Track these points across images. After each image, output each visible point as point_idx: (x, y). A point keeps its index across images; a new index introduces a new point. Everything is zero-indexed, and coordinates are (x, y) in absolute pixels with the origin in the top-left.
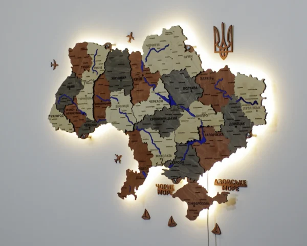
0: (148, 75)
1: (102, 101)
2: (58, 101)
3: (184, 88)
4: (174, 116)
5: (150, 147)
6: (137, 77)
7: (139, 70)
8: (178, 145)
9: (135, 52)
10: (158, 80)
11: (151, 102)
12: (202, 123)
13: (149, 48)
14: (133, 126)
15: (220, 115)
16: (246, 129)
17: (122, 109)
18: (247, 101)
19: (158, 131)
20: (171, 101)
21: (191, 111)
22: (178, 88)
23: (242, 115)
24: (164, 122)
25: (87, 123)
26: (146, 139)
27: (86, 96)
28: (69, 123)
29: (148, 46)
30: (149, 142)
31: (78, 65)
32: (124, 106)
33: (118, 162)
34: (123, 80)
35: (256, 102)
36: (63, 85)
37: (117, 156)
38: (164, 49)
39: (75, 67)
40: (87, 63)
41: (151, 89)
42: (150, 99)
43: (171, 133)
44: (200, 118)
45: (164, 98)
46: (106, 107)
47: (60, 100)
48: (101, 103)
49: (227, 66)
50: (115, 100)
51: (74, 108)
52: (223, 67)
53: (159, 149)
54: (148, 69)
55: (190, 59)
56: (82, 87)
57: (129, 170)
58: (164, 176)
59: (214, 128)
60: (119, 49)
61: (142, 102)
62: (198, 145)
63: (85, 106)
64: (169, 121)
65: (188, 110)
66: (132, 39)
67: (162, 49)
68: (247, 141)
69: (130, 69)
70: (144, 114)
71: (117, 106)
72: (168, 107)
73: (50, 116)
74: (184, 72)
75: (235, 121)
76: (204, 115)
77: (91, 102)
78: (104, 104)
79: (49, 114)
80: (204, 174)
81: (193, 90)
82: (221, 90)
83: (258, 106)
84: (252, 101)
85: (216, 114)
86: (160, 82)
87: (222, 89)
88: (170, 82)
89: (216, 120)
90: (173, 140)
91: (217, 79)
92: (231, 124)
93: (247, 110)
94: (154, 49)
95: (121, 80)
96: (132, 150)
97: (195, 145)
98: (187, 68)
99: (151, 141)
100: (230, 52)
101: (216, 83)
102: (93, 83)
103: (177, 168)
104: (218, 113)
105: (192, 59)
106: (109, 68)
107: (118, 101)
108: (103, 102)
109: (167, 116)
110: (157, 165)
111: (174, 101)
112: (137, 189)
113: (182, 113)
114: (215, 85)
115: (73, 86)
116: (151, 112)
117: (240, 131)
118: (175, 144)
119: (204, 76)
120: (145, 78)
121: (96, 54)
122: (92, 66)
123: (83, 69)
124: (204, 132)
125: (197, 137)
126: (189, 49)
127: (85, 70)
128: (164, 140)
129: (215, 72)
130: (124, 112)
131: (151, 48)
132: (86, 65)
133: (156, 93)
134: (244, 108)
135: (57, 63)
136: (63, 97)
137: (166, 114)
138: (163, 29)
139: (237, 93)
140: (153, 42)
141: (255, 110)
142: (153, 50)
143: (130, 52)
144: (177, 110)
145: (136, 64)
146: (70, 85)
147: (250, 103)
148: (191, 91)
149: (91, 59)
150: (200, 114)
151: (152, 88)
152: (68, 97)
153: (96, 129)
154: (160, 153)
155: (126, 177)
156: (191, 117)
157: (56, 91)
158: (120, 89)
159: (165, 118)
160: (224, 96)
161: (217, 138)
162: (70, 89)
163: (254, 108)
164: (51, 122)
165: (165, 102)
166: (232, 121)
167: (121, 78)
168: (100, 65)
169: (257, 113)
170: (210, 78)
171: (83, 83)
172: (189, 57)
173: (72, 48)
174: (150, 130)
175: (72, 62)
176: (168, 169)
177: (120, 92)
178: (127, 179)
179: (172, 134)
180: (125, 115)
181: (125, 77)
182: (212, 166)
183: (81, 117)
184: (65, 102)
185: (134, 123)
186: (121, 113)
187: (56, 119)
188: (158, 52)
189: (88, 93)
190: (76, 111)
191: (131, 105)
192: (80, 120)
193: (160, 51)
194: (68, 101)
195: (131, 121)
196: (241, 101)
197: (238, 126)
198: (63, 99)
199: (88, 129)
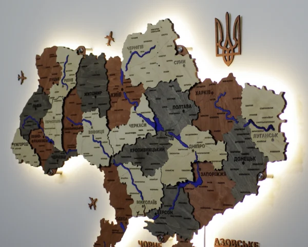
0: (128, 90)
1: (72, 125)
2: (23, 125)
3: (174, 107)
4: (161, 146)
5: (130, 189)
6: (115, 91)
7: (118, 83)
8: (166, 188)
9: (113, 57)
10: (141, 96)
11: (132, 126)
12: (197, 157)
13: (131, 52)
14: (109, 159)
15: (221, 145)
16: (258, 167)
17: (97, 136)
18: (258, 125)
19: (140, 167)
20: (156, 125)
21: (182, 139)
22: (166, 107)
23: (252, 146)
24: (148, 154)
25: (55, 154)
26: (126, 178)
27: (54, 118)
28: (33, 154)
29: (129, 48)
30: (129, 182)
31: (46, 77)
32: (98, 132)
33: (93, 207)
34: (98, 96)
35: (271, 127)
36: (29, 104)
37: (92, 199)
38: (149, 52)
39: (42, 79)
40: (56, 74)
41: (132, 109)
42: (130, 122)
43: (156, 170)
44: (195, 149)
45: (148, 120)
46: (77, 134)
47: (25, 123)
48: (71, 127)
49: (231, 75)
50: (88, 123)
51: (40, 134)
52: (226, 76)
53: (140, 192)
54: (129, 81)
55: (182, 64)
56: (50, 106)
57: (104, 219)
58: (147, 231)
59: (214, 164)
60: (94, 54)
61: (120, 126)
62: (191, 189)
63: (53, 131)
64: (155, 154)
65: (179, 138)
66: (112, 41)
67: (146, 53)
68: (258, 184)
69: (107, 81)
70: (122, 143)
71: (90, 132)
72: (153, 133)
73: (13, 144)
74: (173, 83)
75: (243, 154)
76: (199, 145)
77: (60, 126)
78: (75, 129)
79: (12, 142)
80: (199, 231)
81: (186, 110)
82: (222, 109)
83: (274, 133)
85: (216, 143)
86: (143, 98)
87: (225, 108)
88: (157, 99)
89: (216, 153)
90: (159, 180)
91: (218, 94)
92: (236, 159)
93: (259, 139)
94: (136, 52)
95: (96, 97)
96: (107, 192)
97: (188, 189)
98: (178, 78)
99: (131, 181)
100: (237, 54)
101: (217, 100)
102: (62, 101)
103: (164, 221)
104: (219, 142)
105: (184, 66)
106: (81, 81)
107: (91, 124)
108: (75, 126)
109: (151, 146)
110: (138, 215)
111: (161, 125)
113: (170, 142)
114: (216, 102)
115: (40, 105)
116: (131, 140)
117: (249, 170)
118: (162, 187)
119: (201, 89)
120: (125, 94)
121: (67, 61)
122: (62, 77)
123: (51, 82)
124: (200, 169)
125: (190, 177)
126: (181, 51)
127: (53, 83)
128: (147, 179)
129: (215, 83)
130: (98, 140)
131: (133, 51)
132: (54, 77)
133: (138, 114)
134: (255, 136)
135: (25, 76)
136: (28, 120)
137: (151, 144)
138: (148, 24)
139: (246, 113)
140: (135, 43)
141: (270, 139)
142: (136, 54)
143: (107, 58)
144: (164, 138)
145: (114, 75)
146: (37, 103)
147: (263, 128)
148: (184, 111)
149: (61, 68)
150: (194, 143)
151: (133, 107)
152: (34, 119)
153: (65, 162)
154: (143, 198)
155: (101, 229)
156: (183, 147)
157: (21, 111)
158: (94, 108)
159: (150, 150)
160: (227, 118)
161: (218, 179)
162: (36, 109)
163: (269, 135)
164: (13, 152)
165: (149, 127)
166: (238, 155)
167: (96, 94)
168: (72, 77)
169: (273, 143)
170: (209, 92)
171: (51, 101)
173: (40, 55)
174: (129, 165)
175: (39, 73)
176: (152, 221)
177: (94, 112)
178: (101, 232)
179: (158, 172)
180: (99, 144)
181: (101, 92)
182: (211, 219)
183: (49, 144)
184: (30, 126)
185: (110, 156)
186: (94, 141)
187: (20, 148)
188: (141, 57)
189: (57, 115)
190: (42, 138)
191: (107, 130)
192: (47, 150)
193: (143, 55)
194: (33, 124)
195: (106, 152)
196: (251, 125)
197: (247, 162)
198: (28, 122)
199: (56, 162)
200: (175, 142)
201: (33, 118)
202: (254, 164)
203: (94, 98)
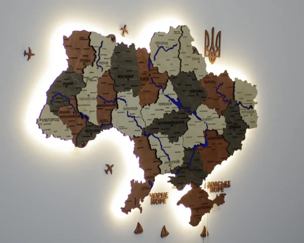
0: (155, 75)
1: (105, 103)
2: (51, 101)
3: (191, 91)
4: (182, 120)
5: (160, 154)
6: (144, 76)
7: (147, 70)
8: (187, 150)
9: (141, 48)
10: (167, 81)
11: (160, 104)
12: (207, 127)
13: (158, 46)
14: (141, 130)
15: (223, 118)
16: (242, 132)
17: (131, 112)
18: (244, 105)
19: (167, 136)
20: (178, 104)
21: (197, 114)
22: (185, 91)
23: (240, 118)
25: (88, 128)
26: (156, 145)
27: (89, 96)
28: (66, 129)
29: (157, 43)
30: (158, 148)
31: (76, 58)
32: (132, 108)
33: (109, 172)
34: (130, 79)
35: (251, 107)
36: (57, 81)
37: (108, 166)
38: (172, 48)
39: (72, 60)
40: (87, 56)
41: (161, 91)
42: (158, 101)
43: (179, 138)
44: (206, 122)
45: (173, 100)
46: (113, 110)
47: (53, 100)
49: (226, 71)
50: (122, 101)
51: (70, 110)
52: (223, 72)
53: (167, 155)
54: (155, 69)
55: (197, 61)
56: (85, 85)
57: (133, 180)
58: (170, 183)
59: (218, 131)
60: (125, 43)
61: (151, 104)
62: (201, 149)
63: (87, 108)
64: (178, 125)
65: (195, 114)
66: (126, 33)
67: (170, 49)
68: (242, 143)
70: (153, 118)
71: (124, 109)
72: (177, 110)
73: (40, 120)
74: (192, 75)
75: (234, 124)
76: (209, 118)
77: (94, 103)
78: (107, 105)
81: (199, 93)
83: (252, 110)
84: (248, 106)
85: (219, 117)
86: (169, 83)
87: (222, 94)
88: (178, 84)
89: (219, 124)
90: (181, 145)
91: (218, 84)
92: (230, 127)
93: (245, 114)
94: (163, 47)
95: (128, 79)
96: (137, 158)
97: (198, 150)
98: (195, 71)
99: (160, 147)
100: (217, 57)
103: (184, 174)
104: (221, 116)
105: (199, 62)
107: (126, 102)
108: (107, 103)
109: (175, 120)
110: (166, 172)
111: (181, 104)
112: (142, 201)
113: (189, 116)
114: (217, 89)
115: (72, 83)
116: (160, 116)
117: (238, 134)
118: (183, 149)
119: (207, 80)
120: (152, 78)
121: (101, 46)
122: (97, 60)
123: (82, 63)
124: (207, 135)
125: (203, 141)
127: (84, 64)
128: (173, 145)
129: (216, 76)
130: (132, 115)
131: (160, 46)
132: (84, 58)
133: (166, 95)
134: (243, 112)
136: (57, 97)
137: (174, 118)
138: (170, 27)
139: (237, 98)
140: (161, 40)
141: (250, 114)
143: (136, 48)
144: (184, 113)
145: (143, 62)
146: (68, 81)
148: (197, 94)
149: (95, 51)
150: (206, 117)
151: (161, 90)
154: (169, 159)
156: (199, 120)
158: (128, 89)
159: (173, 122)
160: (224, 100)
162: (66, 87)
163: (249, 112)
165: (174, 105)
166: (231, 125)
167: (128, 77)
168: (106, 61)
169: (252, 116)
170: (213, 82)
171: (85, 80)
172: (197, 59)
173: (68, 36)
174: (159, 135)
175: (67, 53)
176: (174, 175)
177: (128, 92)
178: (132, 191)
180: (134, 118)
181: (133, 76)
182: (213, 169)
183: (80, 121)
184: (60, 102)
185: (143, 128)
186: (129, 116)
187: (50, 124)
188: (166, 51)
189: (91, 93)
190: (72, 114)
191: (140, 107)
192: (78, 125)
193: (168, 50)
194: (64, 101)
195: (139, 125)
196: (240, 106)
197: (236, 129)
198: (57, 98)
199: (90, 135)
200: (192, 117)
201: (63, 95)
202: (241, 130)
203: (126, 80)
